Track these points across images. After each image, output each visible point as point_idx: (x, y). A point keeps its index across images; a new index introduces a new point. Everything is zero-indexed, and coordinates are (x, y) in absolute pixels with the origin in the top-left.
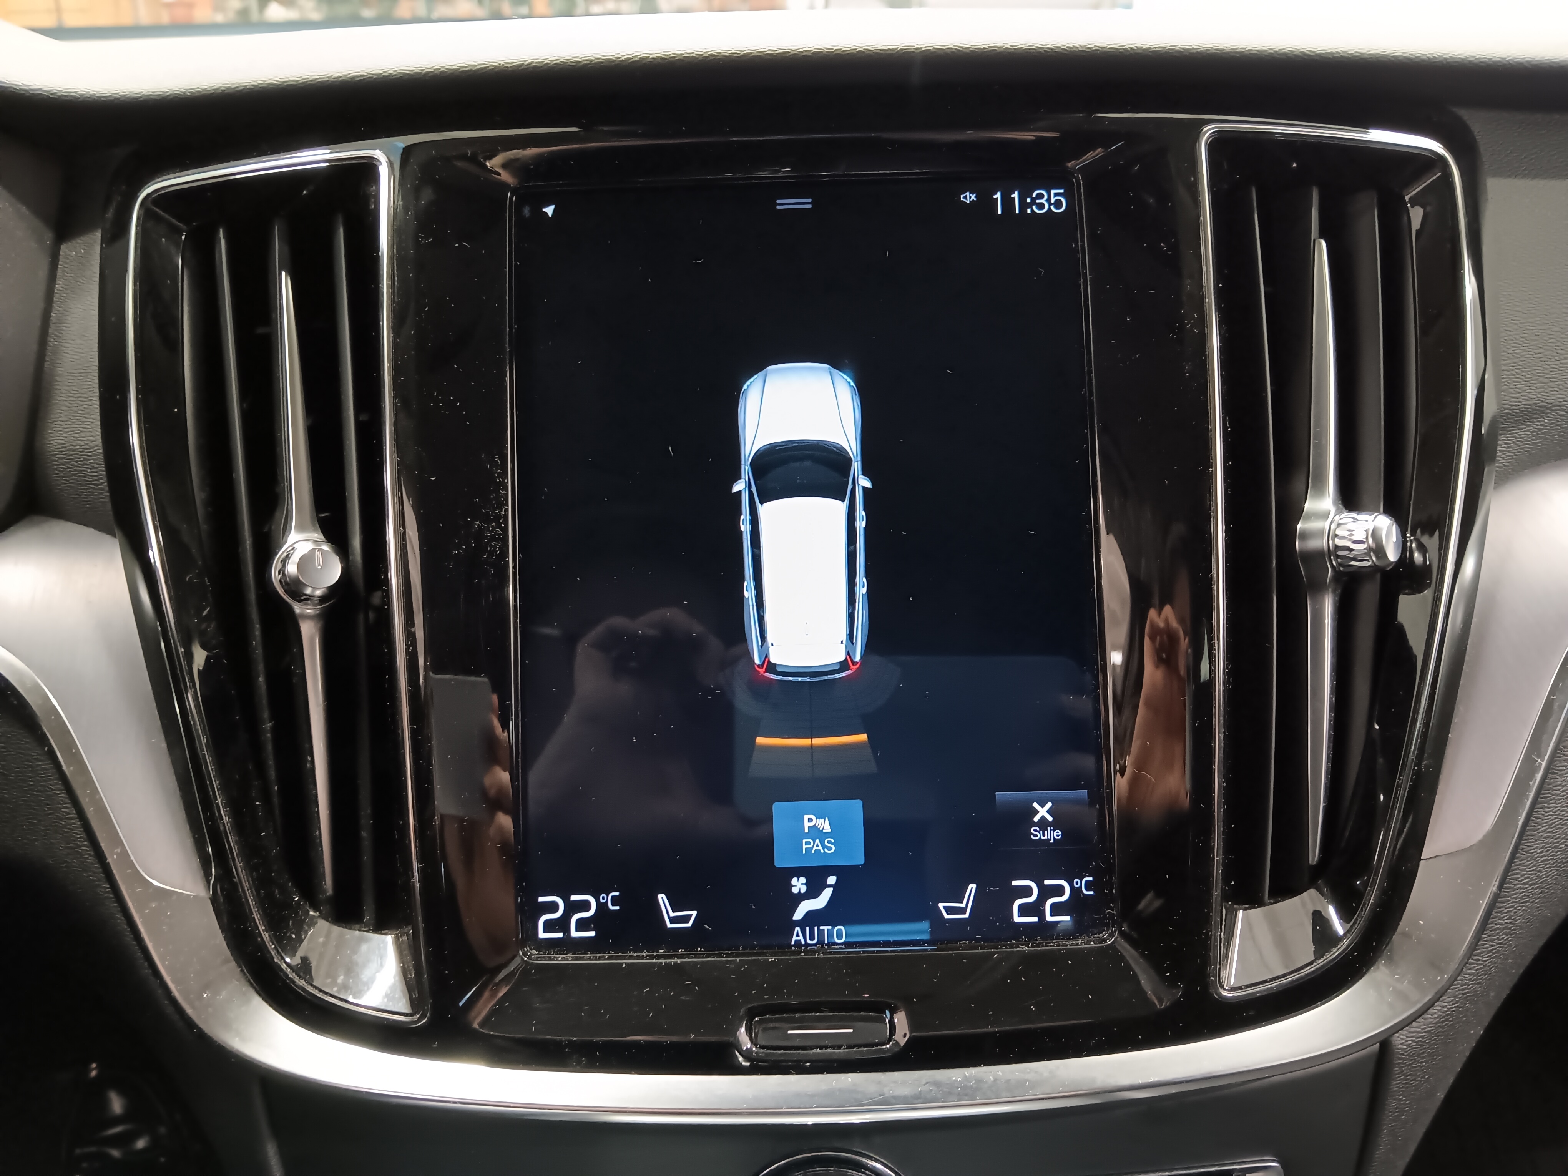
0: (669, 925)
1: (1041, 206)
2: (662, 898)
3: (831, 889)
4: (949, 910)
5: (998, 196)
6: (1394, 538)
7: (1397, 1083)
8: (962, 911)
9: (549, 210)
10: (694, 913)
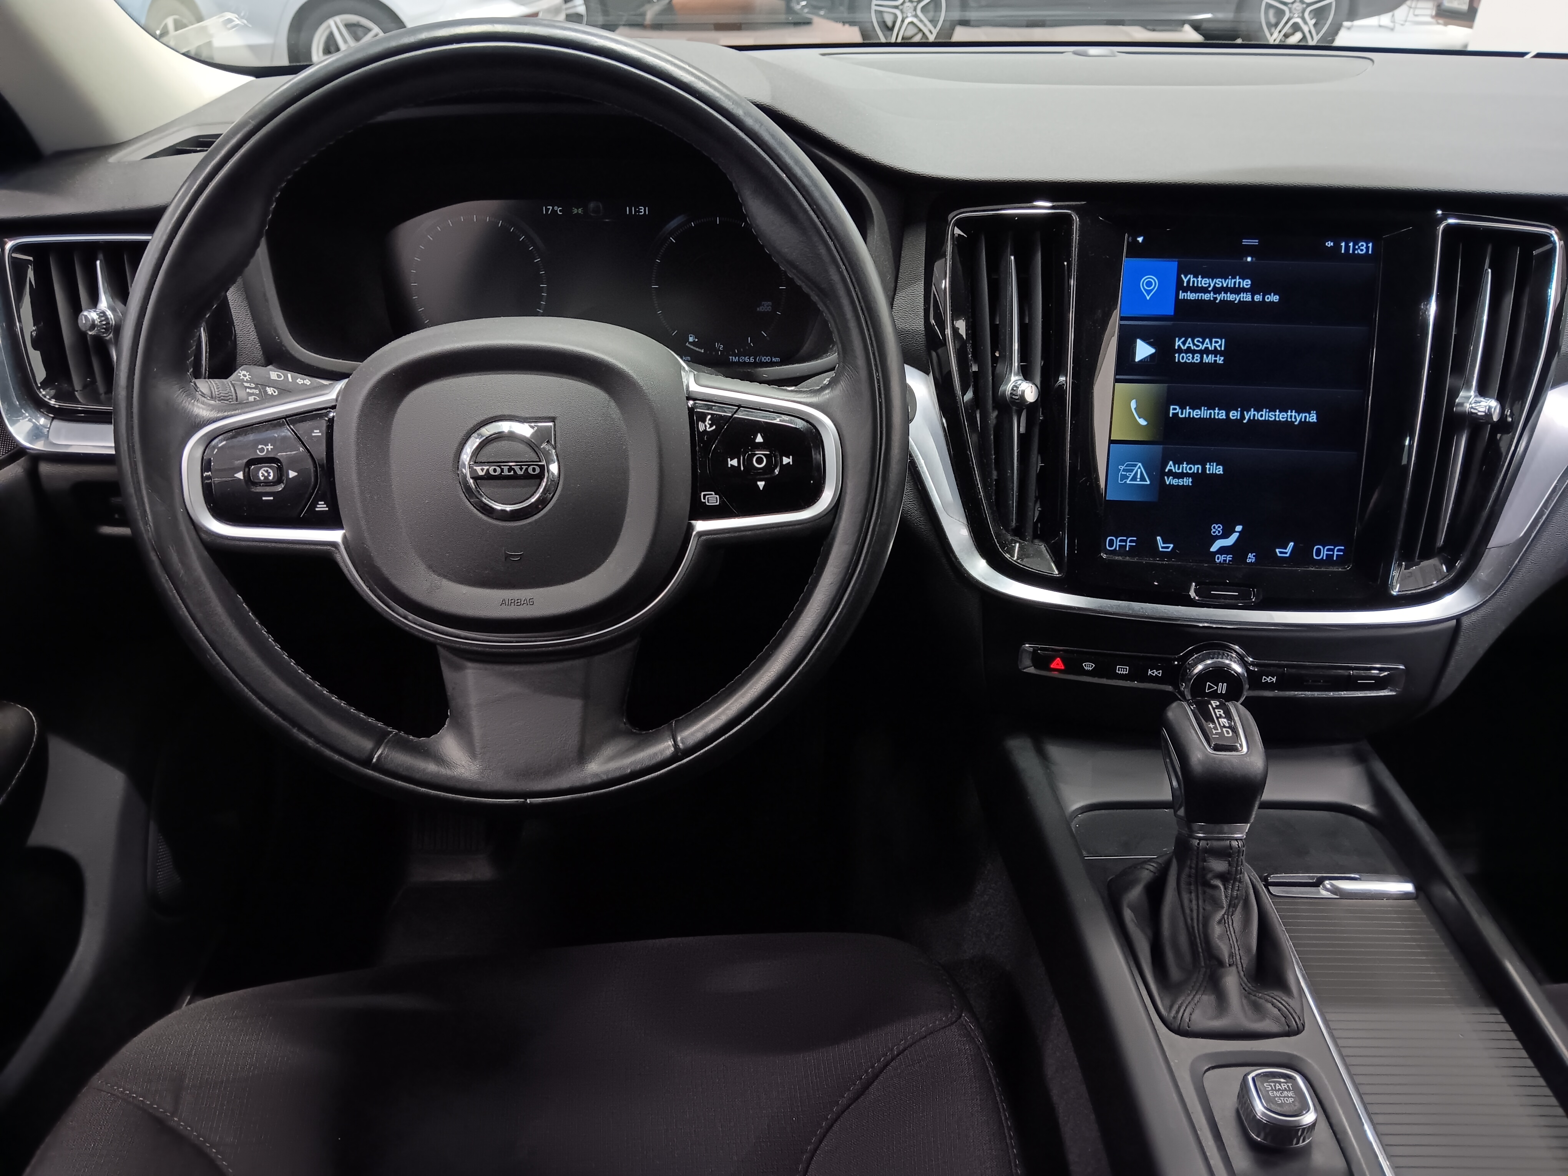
0: (1161, 549)
1: (1360, 250)
2: (1159, 538)
3: (1238, 534)
4: (1281, 553)
5: (1343, 244)
6: (1498, 410)
7: (1461, 640)
8: (1286, 553)
9: (1140, 239)
10: (1172, 546)
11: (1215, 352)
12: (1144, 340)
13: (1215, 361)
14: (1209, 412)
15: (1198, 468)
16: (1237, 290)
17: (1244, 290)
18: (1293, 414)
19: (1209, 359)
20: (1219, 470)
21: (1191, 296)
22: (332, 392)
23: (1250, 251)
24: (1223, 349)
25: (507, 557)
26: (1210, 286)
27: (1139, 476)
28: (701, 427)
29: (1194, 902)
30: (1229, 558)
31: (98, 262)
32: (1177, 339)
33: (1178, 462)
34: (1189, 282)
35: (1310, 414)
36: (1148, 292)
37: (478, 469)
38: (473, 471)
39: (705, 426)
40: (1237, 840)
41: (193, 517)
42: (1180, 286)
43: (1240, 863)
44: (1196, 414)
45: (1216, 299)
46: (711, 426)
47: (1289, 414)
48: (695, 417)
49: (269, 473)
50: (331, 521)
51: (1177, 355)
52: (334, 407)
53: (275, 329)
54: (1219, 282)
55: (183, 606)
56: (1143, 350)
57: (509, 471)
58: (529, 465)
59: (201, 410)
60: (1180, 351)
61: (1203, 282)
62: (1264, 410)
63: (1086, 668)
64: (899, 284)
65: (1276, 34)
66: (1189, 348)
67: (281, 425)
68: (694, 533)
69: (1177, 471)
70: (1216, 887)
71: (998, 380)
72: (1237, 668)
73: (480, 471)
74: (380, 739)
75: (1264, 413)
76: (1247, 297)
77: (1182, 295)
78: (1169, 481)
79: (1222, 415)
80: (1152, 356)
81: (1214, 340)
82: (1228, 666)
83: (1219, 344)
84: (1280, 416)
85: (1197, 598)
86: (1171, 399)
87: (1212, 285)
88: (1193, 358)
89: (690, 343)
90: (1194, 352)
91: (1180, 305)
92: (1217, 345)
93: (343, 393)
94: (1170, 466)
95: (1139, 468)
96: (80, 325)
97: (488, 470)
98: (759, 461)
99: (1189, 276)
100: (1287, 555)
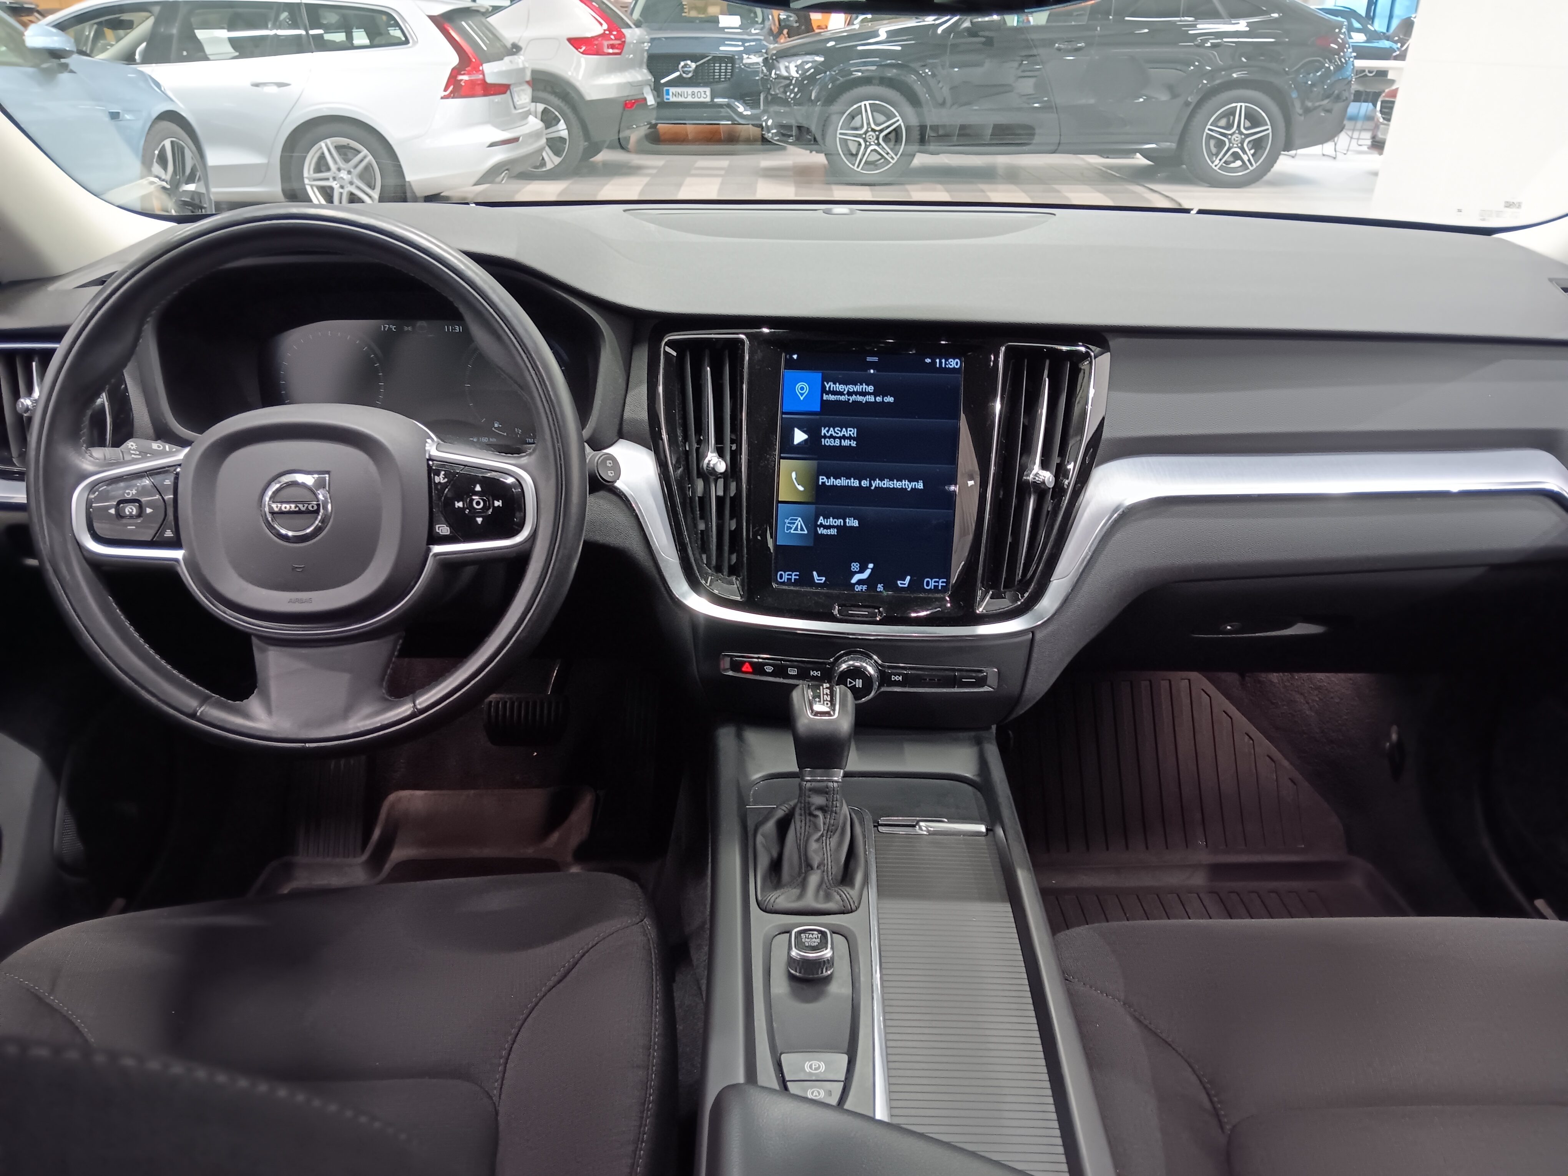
0: (817, 581)
1: (951, 365)
2: (815, 573)
3: (870, 570)
4: (901, 584)
5: (938, 361)
6: (1052, 482)
7: (1037, 649)
8: (905, 584)
9: (795, 357)
10: (824, 579)
11: (850, 438)
12: (799, 429)
13: (850, 444)
14: (847, 481)
15: (841, 522)
16: (863, 394)
17: (869, 394)
18: (907, 482)
19: (845, 443)
20: (856, 523)
21: (832, 398)
22: (182, 454)
23: (872, 365)
24: (855, 435)
25: (294, 569)
26: (845, 390)
27: (799, 527)
28: (437, 479)
29: (803, 828)
30: (865, 587)
31: (34, 364)
32: (823, 428)
33: (826, 517)
34: (830, 387)
35: (918, 482)
36: (802, 394)
37: (274, 506)
38: (270, 507)
39: (440, 479)
40: (833, 782)
41: (79, 541)
42: (824, 390)
43: (835, 799)
44: (838, 482)
45: (849, 400)
46: (444, 479)
47: (904, 482)
48: (432, 472)
49: (132, 510)
50: (175, 543)
51: (823, 440)
52: (180, 465)
53: (163, 414)
54: (852, 388)
55: (68, 602)
56: (799, 437)
57: (295, 508)
58: (309, 504)
59: (87, 465)
60: (825, 437)
61: (839, 387)
62: (886, 480)
63: (767, 670)
64: (629, 386)
65: (1217, 162)
66: (831, 435)
67: (143, 477)
68: (431, 554)
69: (827, 524)
70: (816, 816)
71: (700, 457)
72: (871, 670)
73: (275, 507)
74: (204, 700)
75: (885, 482)
76: (871, 399)
77: (825, 397)
78: (821, 531)
79: (856, 483)
80: (806, 441)
81: (849, 429)
82: (865, 668)
83: (852, 432)
84: (897, 484)
85: (838, 615)
86: (820, 472)
87: (846, 390)
88: (834, 442)
89: (495, 428)
90: (835, 438)
91: (824, 403)
92: (851, 433)
93: (187, 456)
94: (821, 520)
95: (799, 522)
96: (17, 409)
97: (281, 507)
98: (478, 503)
99: (830, 383)
100: (906, 586)
